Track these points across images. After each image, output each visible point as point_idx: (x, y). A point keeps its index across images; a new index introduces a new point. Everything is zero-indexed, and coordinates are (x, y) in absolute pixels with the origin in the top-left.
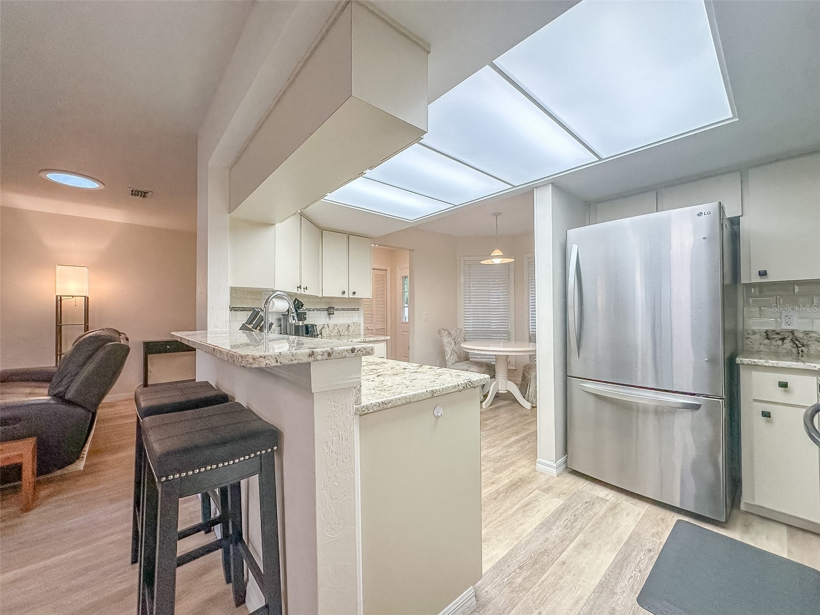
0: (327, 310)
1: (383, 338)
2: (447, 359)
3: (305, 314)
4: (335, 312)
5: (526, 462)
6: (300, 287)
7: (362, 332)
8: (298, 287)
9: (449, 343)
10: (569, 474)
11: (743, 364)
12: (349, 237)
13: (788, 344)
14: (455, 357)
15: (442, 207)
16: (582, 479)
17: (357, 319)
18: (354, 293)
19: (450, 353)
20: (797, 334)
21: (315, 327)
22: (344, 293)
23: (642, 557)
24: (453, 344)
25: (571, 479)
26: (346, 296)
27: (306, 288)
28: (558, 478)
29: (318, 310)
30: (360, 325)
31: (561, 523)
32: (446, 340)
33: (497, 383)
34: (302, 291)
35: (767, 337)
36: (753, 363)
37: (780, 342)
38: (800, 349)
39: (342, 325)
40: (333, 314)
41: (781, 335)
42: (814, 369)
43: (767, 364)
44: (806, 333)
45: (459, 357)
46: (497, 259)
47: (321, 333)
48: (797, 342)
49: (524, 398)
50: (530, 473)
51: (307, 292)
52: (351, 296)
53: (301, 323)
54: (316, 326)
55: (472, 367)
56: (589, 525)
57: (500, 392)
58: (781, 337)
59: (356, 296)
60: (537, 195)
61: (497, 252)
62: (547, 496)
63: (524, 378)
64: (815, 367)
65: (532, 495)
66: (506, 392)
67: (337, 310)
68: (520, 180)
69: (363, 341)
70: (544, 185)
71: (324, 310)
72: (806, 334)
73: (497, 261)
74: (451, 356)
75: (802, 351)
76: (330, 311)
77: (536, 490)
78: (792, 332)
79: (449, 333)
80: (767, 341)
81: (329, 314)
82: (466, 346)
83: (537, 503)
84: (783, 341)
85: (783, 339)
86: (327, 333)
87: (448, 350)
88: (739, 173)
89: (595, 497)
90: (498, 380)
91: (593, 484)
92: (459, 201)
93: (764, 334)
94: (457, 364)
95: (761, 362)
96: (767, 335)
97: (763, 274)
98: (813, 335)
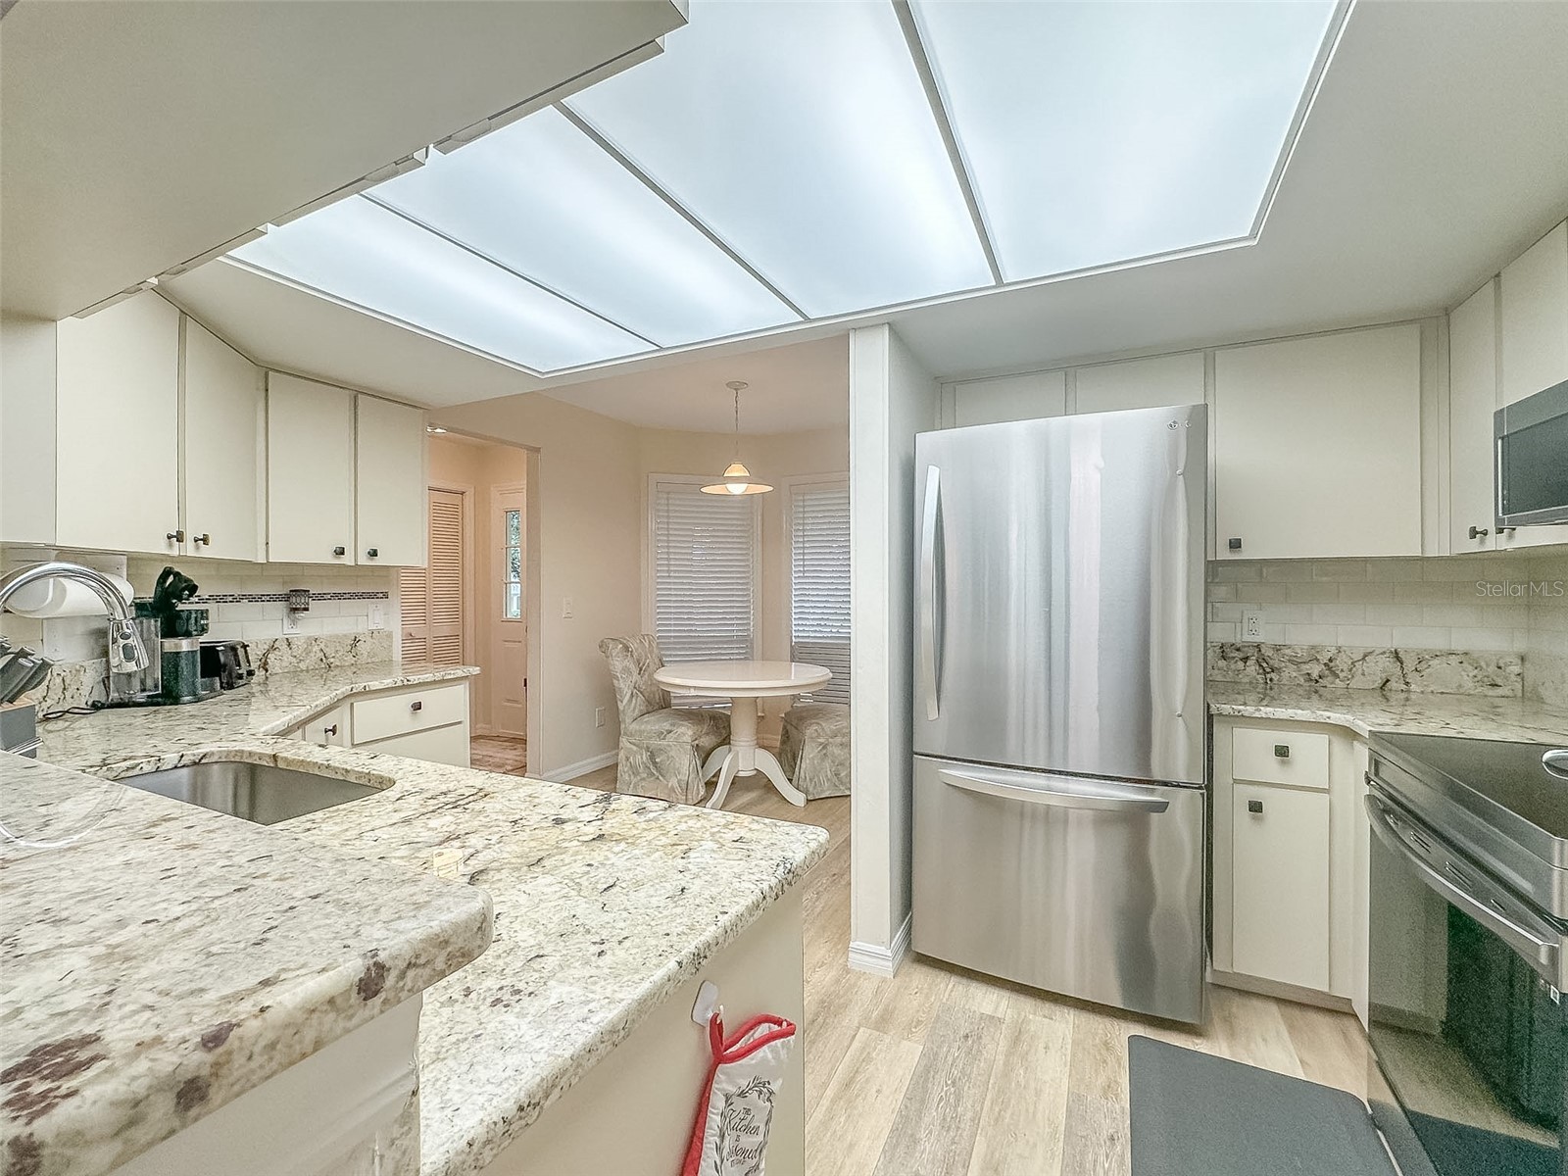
0: (287, 598)
1: (460, 673)
2: (621, 708)
3: (204, 614)
4: (312, 604)
5: (822, 952)
6: (180, 537)
7: (397, 655)
8: (169, 537)
9: (626, 670)
10: (915, 966)
11: (1221, 714)
12: (355, 397)
13: (1252, 668)
14: (639, 703)
15: (628, 347)
16: (943, 974)
17: (385, 621)
18: (374, 553)
19: (629, 695)
20: (1268, 652)
21: (241, 652)
22: (341, 552)
23: (1106, 1166)
24: (635, 674)
25: (922, 976)
26: (347, 560)
27: (205, 540)
28: (898, 979)
29: (252, 599)
30: (390, 636)
31: (932, 1115)
32: (618, 664)
33: (735, 759)
34: (189, 549)
35: (1223, 656)
36: (1236, 713)
37: (1241, 665)
38: (1268, 676)
39: (337, 639)
40: (307, 609)
41: (1243, 652)
42: (1328, 721)
43: (1257, 715)
44: (1277, 648)
45: (649, 702)
46: (737, 484)
47: (266, 663)
48: (1265, 665)
49: (790, 780)
50: (838, 981)
51: (206, 552)
52: (363, 560)
53: (185, 645)
54: (245, 647)
55: (682, 725)
56: (987, 1103)
57: (741, 774)
58: (1241, 655)
59: (378, 561)
60: (858, 347)
61: (737, 470)
62: (887, 1039)
63: (786, 737)
64: (1329, 718)
65: (856, 1044)
66: (755, 772)
67: (321, 597)
68: (826, 304)
69: (399, 684)
70: (872, 326)
71: (273, 598)
72: (1277, 650)
73: (737, 489)
74: (630, 701)
75: (1271, 680)
76: (295, 601)
77: (862, 1030)
78: (1258, 646)
79: (626, 648)
80: (1222, 663)
81: (295, 610)
82: (668, 677)
83: (871, 1068)
84: (1245, 663)
85: (1245, 659)
86: (284, 664)
87: (625, 687)
88: (1201, 355)
89: (977, 1015)
90: (738, 749)
91: (964, 981)
92: (671, 339)
93: (1218, 651)
94: (646, 718)
95: (1249, 710)
96: (1222, 652)
97: (1235, 545)
98: (1287, 651)
